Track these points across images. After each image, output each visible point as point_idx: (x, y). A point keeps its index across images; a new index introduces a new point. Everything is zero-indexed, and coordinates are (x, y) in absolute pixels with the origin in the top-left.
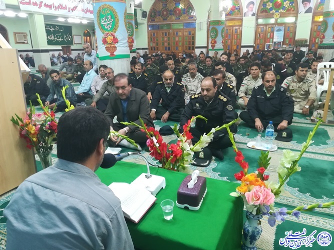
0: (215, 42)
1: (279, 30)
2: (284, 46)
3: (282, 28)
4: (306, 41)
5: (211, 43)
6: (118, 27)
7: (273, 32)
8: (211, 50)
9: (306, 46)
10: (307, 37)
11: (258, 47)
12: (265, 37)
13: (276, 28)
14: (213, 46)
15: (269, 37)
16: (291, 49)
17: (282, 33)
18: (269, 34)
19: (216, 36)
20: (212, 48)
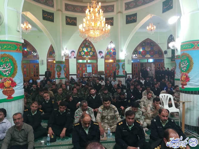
0: (60, 74)
1: (89, 66)
2: (93, 75)
3: (91, 65)
4: (103, 72)
5: (57, 74)
6: (16, 72)
7: (86, 67)
8: (57, 78)
9: (104, 74)
10: (104, 70)
11: (79, 75)
12: (82, 69)
13: (88, 65)
14: (59, 76)
15: (84, 69)
16: (97, 76)
17: (91, 68)
18: (84, 68)
19: (60, 70)
20: (58, 78)
